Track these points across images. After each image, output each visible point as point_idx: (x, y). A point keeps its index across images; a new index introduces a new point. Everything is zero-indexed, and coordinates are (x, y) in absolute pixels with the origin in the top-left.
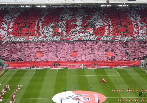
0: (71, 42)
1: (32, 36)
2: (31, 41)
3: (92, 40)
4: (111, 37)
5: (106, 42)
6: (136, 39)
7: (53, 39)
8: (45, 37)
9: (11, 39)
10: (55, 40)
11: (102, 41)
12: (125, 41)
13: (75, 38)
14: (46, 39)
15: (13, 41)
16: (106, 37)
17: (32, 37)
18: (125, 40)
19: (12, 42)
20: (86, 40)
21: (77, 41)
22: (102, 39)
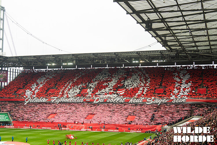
0: (95, 105)
1: (54, 96)
2: (52, 102)
3: (119, 103)
4: (142, 99)
5: (136, 104)
6: (173, 101)
7: (76, 100)
8: (68, 97)
9: (33, 100)
10: (78, 101)
11: (131, 104)
12: (158, 105)
13: (100, 99)
14: (69, 100)
15: (35, 101)
16: (136, 98)
17: (54, 98)
18: (158, 103)
19: (34, 103)
20: (112, 102)
21: (102, 103)
22: (131, 101)
